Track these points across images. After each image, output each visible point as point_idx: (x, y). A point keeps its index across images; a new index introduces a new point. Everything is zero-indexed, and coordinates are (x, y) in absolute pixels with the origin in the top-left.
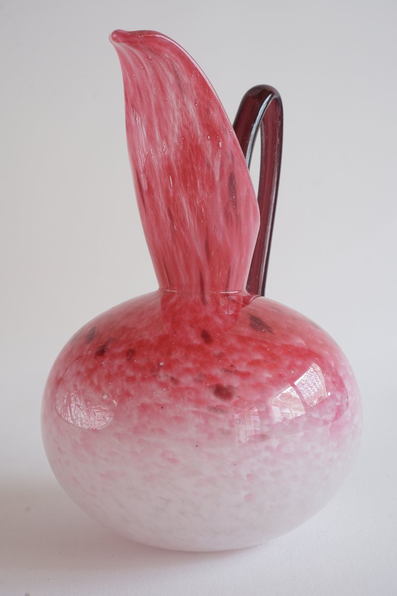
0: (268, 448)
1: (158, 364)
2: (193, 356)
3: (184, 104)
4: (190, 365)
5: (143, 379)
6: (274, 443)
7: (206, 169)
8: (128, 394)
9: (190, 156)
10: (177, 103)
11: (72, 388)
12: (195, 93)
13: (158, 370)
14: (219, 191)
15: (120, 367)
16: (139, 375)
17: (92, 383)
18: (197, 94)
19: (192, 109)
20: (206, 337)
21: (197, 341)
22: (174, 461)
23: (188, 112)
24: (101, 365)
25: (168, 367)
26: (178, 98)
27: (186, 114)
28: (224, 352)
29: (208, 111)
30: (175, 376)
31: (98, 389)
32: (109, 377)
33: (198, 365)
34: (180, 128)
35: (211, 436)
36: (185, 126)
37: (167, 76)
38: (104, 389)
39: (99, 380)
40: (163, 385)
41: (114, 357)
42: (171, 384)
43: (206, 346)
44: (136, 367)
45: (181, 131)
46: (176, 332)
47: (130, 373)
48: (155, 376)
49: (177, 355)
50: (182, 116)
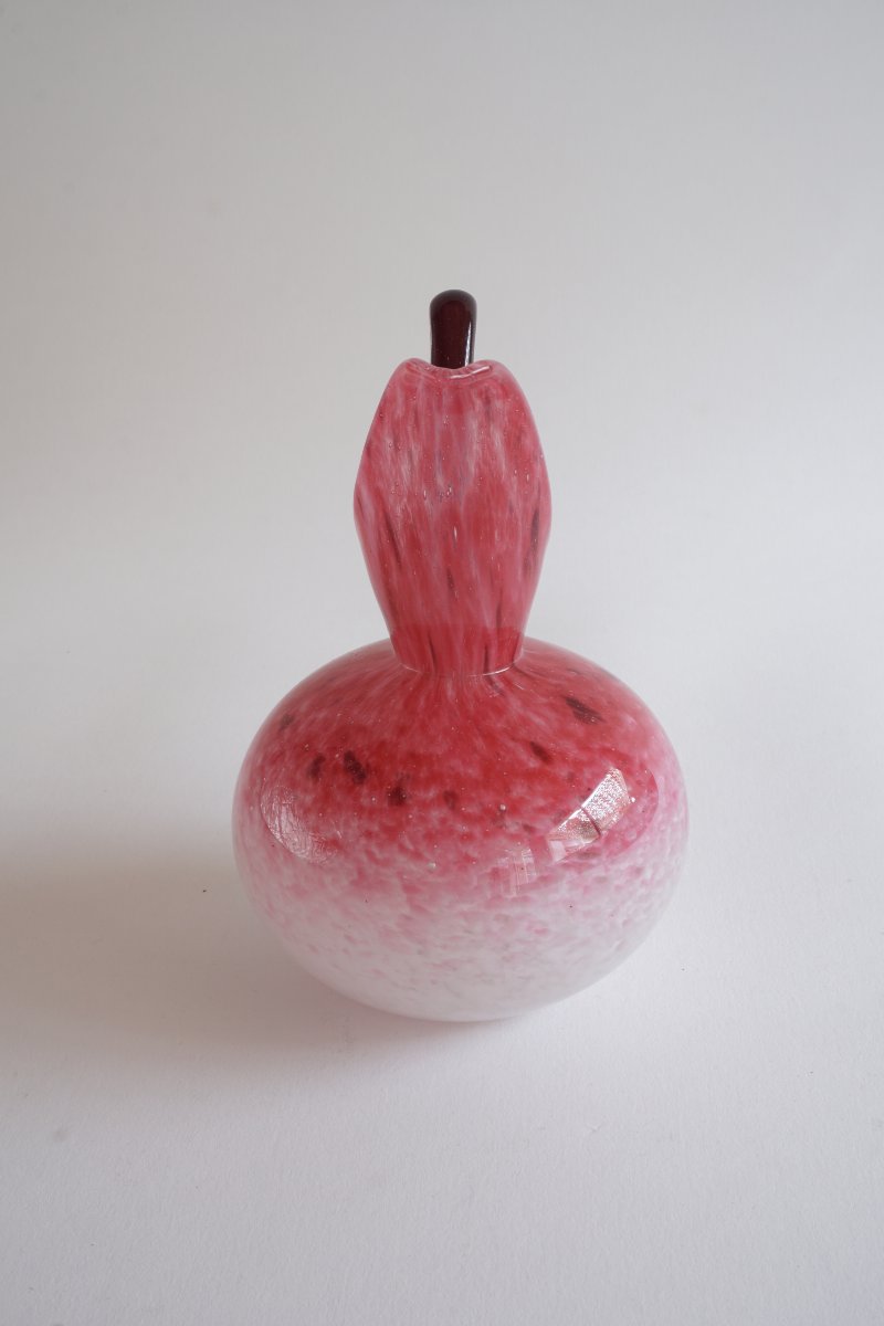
0: (644, 883)
1: (499, 808)
2: (539, 788)
3: (488, 435)
4: (541, 802)
5: (486, 835)
6: (648, 874)
7: (507, 513)
8: (468, 859)
9: (488, 500)
10: (479, 434)
11: (364, 858)
12: (506, 419)
13: (502, 817)
14: (520, 541)
15: (443, 821)
16: (477, 831)
17: (402, 849)
18: (509, 421)
19: (498, 439)
20: (540, 752)
21: (533, 763)
22: (543, 932)
23: (493, 444)
24: (408, 822)
25: (514, 809)
26: (481, 426)
27: (488, 447)
28: (572, 770)
29: (519, 439)
30: (528, 823)
31: (417, 856)
32: (430, 837)
33: (551, 800)
34: (478, 465)
35: (586, 889)
36: (485, 462)
37: (473, 403)
38: (427, 855)
39: (415, 842)
40: (514, 837)
41: (425, 805)
42: (526, 834)
43: (547, 768)
44: (467, 818)
45: (480, 468)
46: (498, 754)
47: (462, 828)
48: (501, 827)
49: (519, 791)
50: (483, 449)
